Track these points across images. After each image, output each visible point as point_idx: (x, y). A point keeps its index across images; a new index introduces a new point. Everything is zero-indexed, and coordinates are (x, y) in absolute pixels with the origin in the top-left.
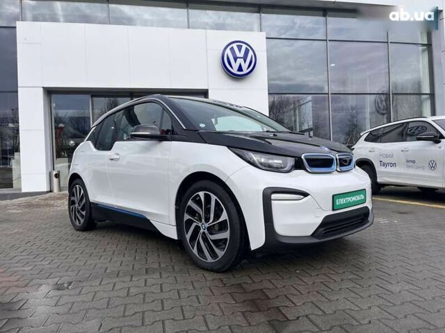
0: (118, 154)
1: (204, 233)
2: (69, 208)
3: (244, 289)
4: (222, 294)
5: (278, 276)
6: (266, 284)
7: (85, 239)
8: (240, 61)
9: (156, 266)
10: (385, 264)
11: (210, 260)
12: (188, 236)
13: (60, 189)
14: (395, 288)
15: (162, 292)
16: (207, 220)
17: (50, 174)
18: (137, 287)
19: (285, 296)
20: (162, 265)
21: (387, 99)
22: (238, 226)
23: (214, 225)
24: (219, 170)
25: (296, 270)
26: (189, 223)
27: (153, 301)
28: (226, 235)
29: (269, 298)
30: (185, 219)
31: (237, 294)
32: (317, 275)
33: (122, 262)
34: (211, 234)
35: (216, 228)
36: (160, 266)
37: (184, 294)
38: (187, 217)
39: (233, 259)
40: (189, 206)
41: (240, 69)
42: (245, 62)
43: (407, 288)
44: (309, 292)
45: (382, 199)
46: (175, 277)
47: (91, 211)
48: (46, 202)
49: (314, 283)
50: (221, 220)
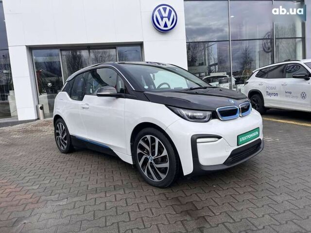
0: (87, 104)
1: (151, 163)
2: (56, 138)
3: (180, 201)
4: (167, 206)
5: (201, 191)
6: (195, 198)
7: (69, 160)
8: (166, 20)
9: (120, 183)
10: (272, 178)
11: (156, 180)
12: (140, 164)
13: (45, 117)
14: (279, 199)
15: (127, 205)
16: (153, 154)
17: (37, 107)
18: (110, 201)
19: (208, 207)
20: (125, 183)
21: (272, 43)
22: (174, 160)
23: (158, 158)
24: (160, 122)
25: (213, 185)
26: (141, 155)
27: (123, 214)
28: (166, 165)
29: (197, 209)
30: (138, 153)
31: (176, 206)
32: (228, 189)
33: (97, 180)
34: (157, 163)
35: (160, 159)
36: (123, 183)
37: (142, 207)
38: (139, 151)
39: (172, 181)
40: (140, 144)
41: (166, 26)
42: (169, 20)
43: (287, 199)
44: (223, 204)
45: (268, 119)
46: (134, 192)
47: (71, 141)
48: (36, 128)
49: (226, 196)
50: (162, 155)
